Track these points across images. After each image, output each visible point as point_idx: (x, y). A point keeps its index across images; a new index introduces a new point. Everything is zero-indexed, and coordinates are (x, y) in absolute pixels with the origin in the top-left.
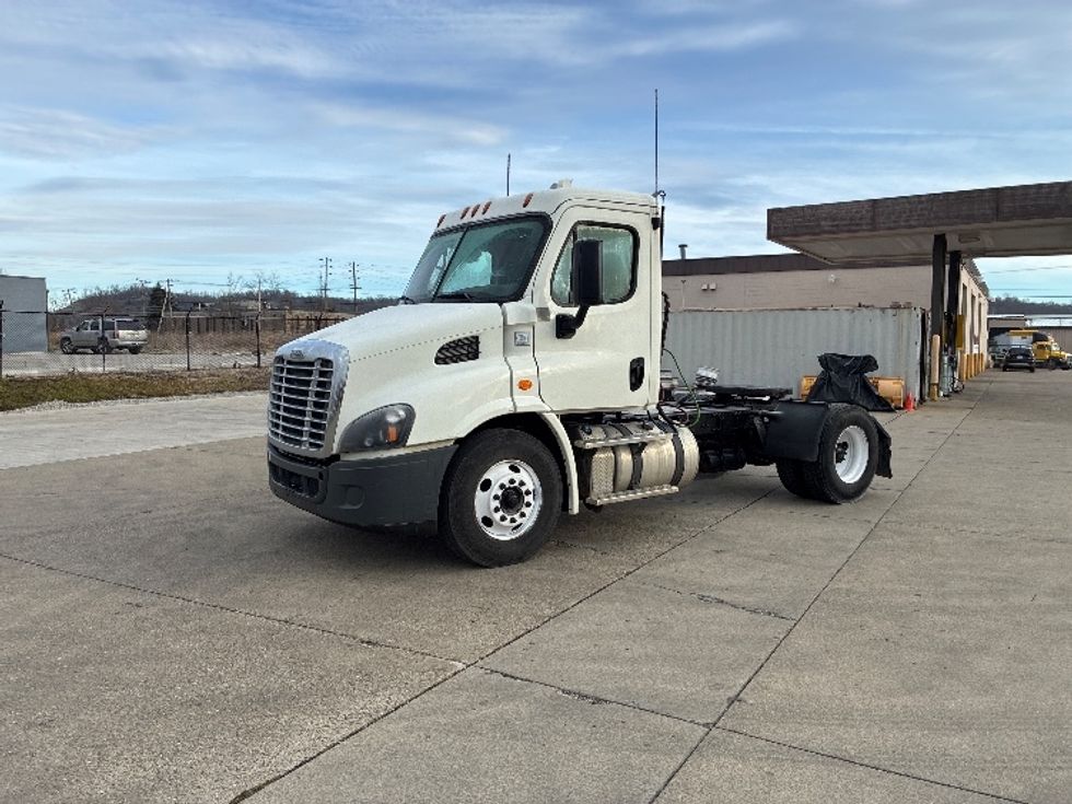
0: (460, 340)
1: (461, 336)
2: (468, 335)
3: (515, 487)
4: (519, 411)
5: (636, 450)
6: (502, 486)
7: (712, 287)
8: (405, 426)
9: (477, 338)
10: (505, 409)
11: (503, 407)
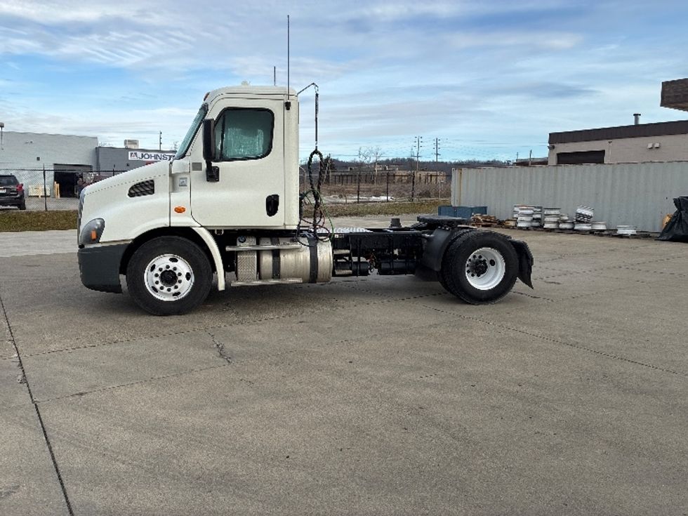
0: (143, 183)
1: (144, 180)
2: (148, 179)
3: (170, 271)
4: (172, 225)
5: (276, 254)
6: (160, 270)
7: (657, 145)
8: (100, 231)
9: (152, 181)
10: (161, 224)
11: (162, 222)
